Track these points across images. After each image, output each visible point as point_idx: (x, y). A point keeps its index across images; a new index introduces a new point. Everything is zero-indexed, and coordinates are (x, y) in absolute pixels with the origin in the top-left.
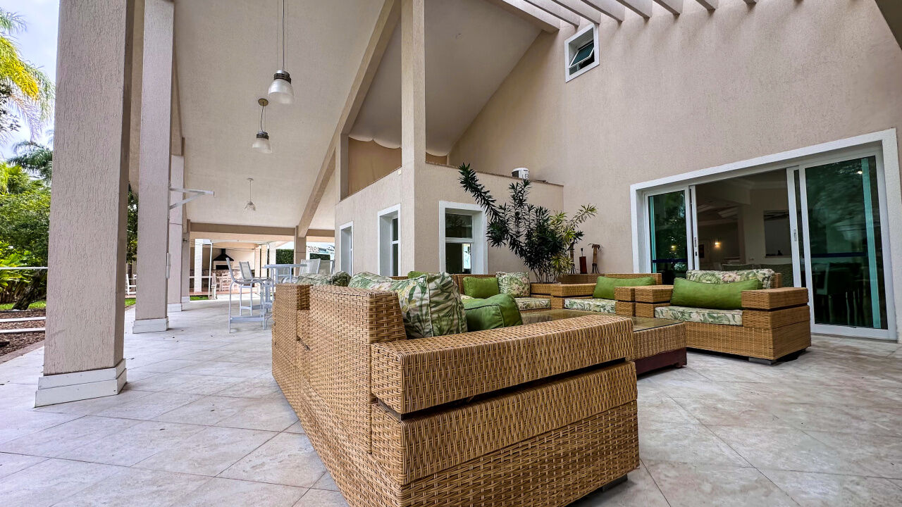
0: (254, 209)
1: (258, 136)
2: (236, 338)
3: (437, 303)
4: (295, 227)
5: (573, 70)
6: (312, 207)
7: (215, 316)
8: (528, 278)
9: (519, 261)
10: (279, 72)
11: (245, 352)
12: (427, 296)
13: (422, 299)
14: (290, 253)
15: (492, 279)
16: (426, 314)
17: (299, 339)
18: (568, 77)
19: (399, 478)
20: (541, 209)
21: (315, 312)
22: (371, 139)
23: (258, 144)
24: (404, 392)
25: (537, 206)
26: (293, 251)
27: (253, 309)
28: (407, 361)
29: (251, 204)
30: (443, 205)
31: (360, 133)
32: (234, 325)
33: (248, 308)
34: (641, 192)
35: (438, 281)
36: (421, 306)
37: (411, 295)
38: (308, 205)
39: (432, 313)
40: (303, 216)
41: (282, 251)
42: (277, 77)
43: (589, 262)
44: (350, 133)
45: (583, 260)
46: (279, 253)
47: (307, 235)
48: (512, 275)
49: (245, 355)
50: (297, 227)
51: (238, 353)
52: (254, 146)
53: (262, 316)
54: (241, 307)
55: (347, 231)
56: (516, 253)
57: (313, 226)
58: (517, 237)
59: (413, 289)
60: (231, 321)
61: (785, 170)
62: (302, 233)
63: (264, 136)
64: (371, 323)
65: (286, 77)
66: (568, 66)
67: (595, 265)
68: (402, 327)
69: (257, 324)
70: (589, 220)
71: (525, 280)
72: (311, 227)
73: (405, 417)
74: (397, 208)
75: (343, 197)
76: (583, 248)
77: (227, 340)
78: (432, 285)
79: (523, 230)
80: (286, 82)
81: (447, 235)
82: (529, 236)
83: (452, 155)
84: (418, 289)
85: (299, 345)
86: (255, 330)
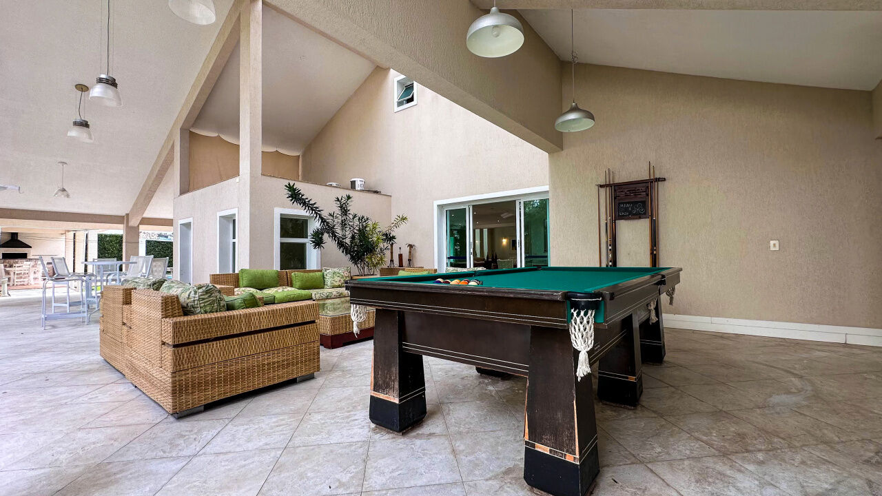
0: (68, 196)
1: (75, 124)
2: (53, 333)
3: (203, 299)
4: (124, 214)
5: (400, 104)
6: (147, 195)
7: (18, 314)
8: (350, 272)
9: (346, 258)
10: (103, 76)
11: (68, 343)
12: (197, 296)
13: (194, 297)
14: (119, 239)
15: (318, 274)
16: (197, 304)
17: (124, 324)
18: (396, 109)
19: (170, 370)
20: (363, 217)
21: (134, 305)
22: (217, 135)
23: (75, 133)
24: (174, 336)
25: (360, 215)
26: (122, 237)
27: (70, 306)
28: (175, 324)
29: (64, 190)
30: (278, 212)
31: (204, 128)
32: (48, 323)
33: (64, 305)
34: (441, 207)
35: (204, 288)
36: (194, 301)
37: (189, 295)
38: (141, 194)
39: (200, 304)
40: (135, 204)
41: (106, 236)
42: (100, 81)
43: (405, 258)
44: (192, 126)
45: (400, 256)
46: (101, 239)
47: (141, 223)
48: (336, 270)
49: (69, 346)
50: (127, 215)
51: (61, 345)
52: (69, 134)
53: (84, 312)
54: (53, 304)
55: (188, 225)
56: (343, 252)
57: (148, 214)
58: (343, 239)
59: (190, 292)
60: (46, 318)
61: (515, 201)
62: (134, 222)
63: (85, 124)
64: (162, 309)
65: (112, 83)
66: (396, 100)
67: (409, 260)
68: (181, 310)
69: (78, 320)
70: (403, 226)
71: (346, 274)
72: (146, 215)
73: (175, 346)
74: (234, 211)
75: (183, 192)
76: (401, 246)
77: (43, 336)
78: (200, 290)
79: (349, 234)
80: (111, 87)
81: (282, 236)
82: (353, 237)
83: (304, 155)
84: (193, 292)
85: (125, 327)
86: (76, 325)
